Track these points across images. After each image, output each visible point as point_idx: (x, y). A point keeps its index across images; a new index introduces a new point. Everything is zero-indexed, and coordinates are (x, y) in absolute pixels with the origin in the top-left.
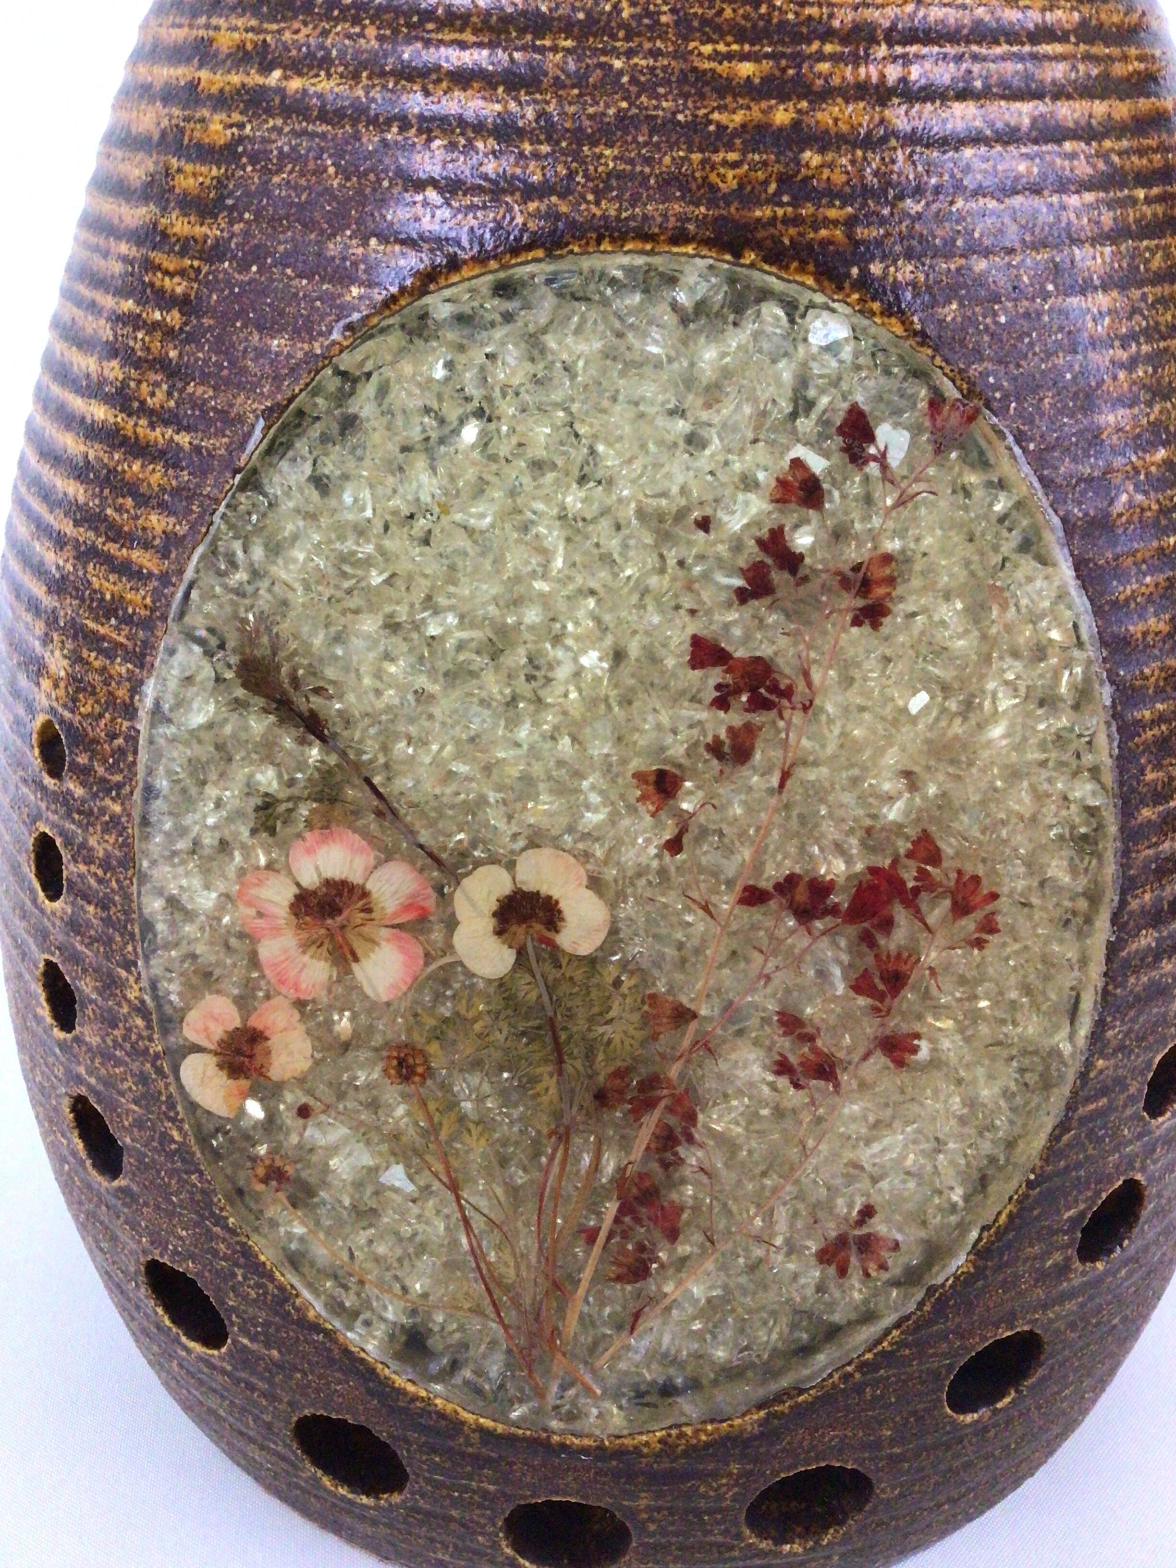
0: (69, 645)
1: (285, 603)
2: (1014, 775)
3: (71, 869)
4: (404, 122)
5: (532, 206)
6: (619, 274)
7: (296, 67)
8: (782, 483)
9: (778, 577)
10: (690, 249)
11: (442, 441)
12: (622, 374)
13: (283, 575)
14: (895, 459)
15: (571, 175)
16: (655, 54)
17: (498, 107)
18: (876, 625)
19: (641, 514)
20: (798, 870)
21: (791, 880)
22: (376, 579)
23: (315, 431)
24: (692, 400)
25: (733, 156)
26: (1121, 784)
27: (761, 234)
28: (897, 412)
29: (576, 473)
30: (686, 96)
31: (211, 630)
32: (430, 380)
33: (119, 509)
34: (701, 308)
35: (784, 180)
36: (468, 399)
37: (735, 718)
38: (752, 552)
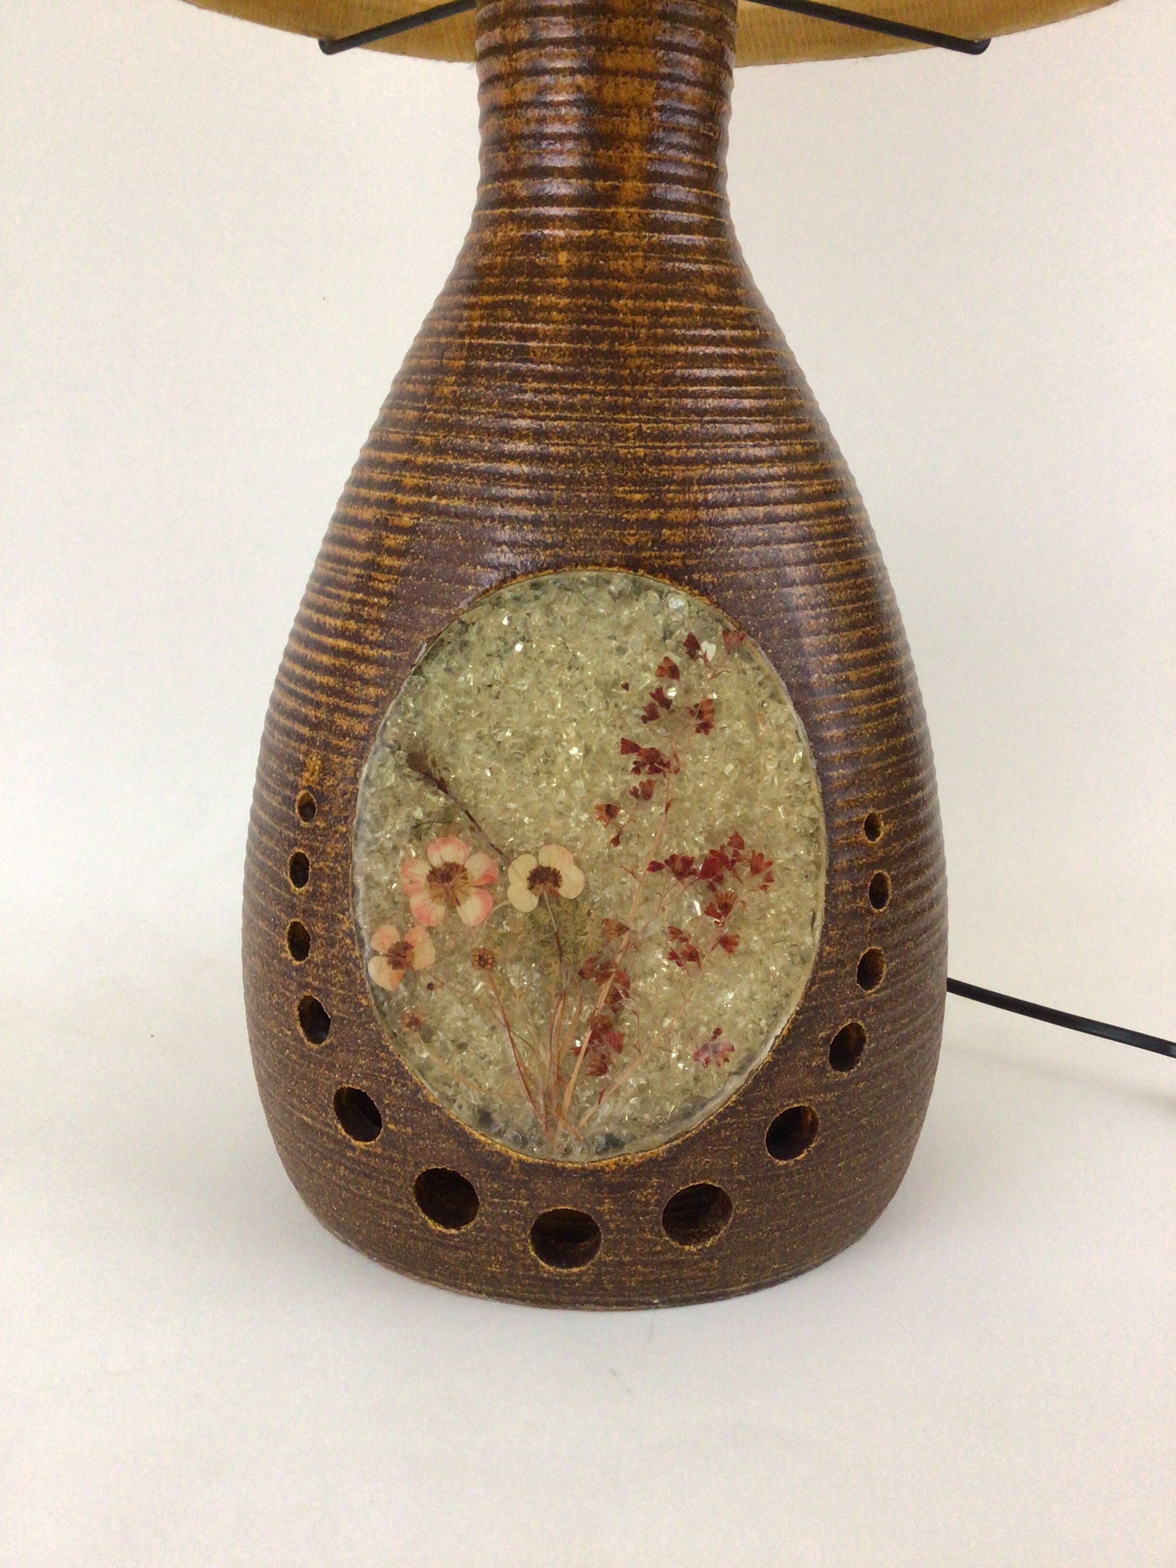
0: (323, 753)
1: (431, 726)
2: (775, 804)
3: (315, 865)
4: (493, 519)
5: (548, 552)
6: (585, 579)
7: (444, 495)
8: (661, 668)
9: (662, 711)
10: (616, 569)
11: (505, 652)
12: (588, 621)
13: (430, 713)
14: (710, 656)
15: (564, 540)
16: (599, 491)
17: (533, 513)
18: (707, 732)
19: (597, 683)
20: (676, 852)
21: (673, 858)
22: (474, 714)
23: (449, 648)
24: (618, 632)
25: (632, 532)
26: (825, 807)
27: (646, 563)
28: (710, 637)
29: (567, 665)
30: (612, 508)
31: (395, 741)
32: (502, 624)
33: (352, 687)
34: (621, 593)
35: (654, 541)
36: (518, 633)
37: (643, 778)
38: (648, 699)
